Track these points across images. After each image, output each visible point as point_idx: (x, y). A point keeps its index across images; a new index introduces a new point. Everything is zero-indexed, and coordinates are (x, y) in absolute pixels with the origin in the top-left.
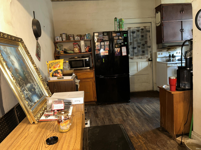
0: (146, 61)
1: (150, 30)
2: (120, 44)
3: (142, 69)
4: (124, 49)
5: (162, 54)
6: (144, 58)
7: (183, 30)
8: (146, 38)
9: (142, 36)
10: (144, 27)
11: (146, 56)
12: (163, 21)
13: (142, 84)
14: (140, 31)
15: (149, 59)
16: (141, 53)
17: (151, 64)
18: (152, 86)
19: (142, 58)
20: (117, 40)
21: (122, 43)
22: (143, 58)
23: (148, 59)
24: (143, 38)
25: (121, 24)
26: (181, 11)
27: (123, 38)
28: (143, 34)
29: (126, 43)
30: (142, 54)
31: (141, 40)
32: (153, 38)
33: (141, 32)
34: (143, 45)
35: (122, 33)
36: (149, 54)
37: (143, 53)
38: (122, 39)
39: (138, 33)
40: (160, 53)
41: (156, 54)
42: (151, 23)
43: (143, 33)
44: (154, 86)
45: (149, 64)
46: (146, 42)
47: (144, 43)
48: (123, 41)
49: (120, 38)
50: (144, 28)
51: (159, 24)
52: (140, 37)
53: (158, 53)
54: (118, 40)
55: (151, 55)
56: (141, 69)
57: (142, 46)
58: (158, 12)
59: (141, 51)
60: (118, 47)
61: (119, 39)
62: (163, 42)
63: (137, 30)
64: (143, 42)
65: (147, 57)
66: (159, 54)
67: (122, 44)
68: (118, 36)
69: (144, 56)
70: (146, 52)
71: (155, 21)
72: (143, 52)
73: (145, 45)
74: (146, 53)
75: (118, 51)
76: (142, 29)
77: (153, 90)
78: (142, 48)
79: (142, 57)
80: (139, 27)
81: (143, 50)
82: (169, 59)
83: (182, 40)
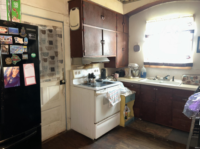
0: (56, 85)
1: (61, 35)
2: (20, 55)
3: (50, 98)
4: (29, 70)
5: (79, 73)
6: (54, 80)
7: (104, 42)
8: (56, 47)
9: (51, 43)
10: (53, 27)
11: (57, 76)
12: (83, 23)
13: (50, 124)
14: (47, 32)
15: (61, 81)
16: (49, 71)
17: (63, 88)
18: (65, 124)
19: (50, 80)
20: (9, 45)
21: (24, 53)
22: (52, 80)
23: (59, 81)
24: (51, 46)
25: (17, 7)
26: (102, 16)
27: (26, 43)
28: (51, 39)
29: (33, 55)
30: (50, 74)
31: (48, 50)
32: (66, 48)
33: (48, 34)
34: (53, 58)
35: (23, 28)
36: (62, 72)
37: (53, 72)
38: (23, 45)
39: (43, 35)
40: (78, 71)
41: (71, 73)
42: (63, 22)
43: (52, 37)
44: (68, 122)
45: (60, 89)
46: (56, 53)
47: (54, 55)
48: (26, 51)
49: (19, 40)
50: (52, 29)
51: (77, 28)
52: (47, 44)
53: (74, 71)
54: (12, 47)
55: (64, 74)
56: (48, 100)
57: (50, 60)
58: (75, 9)
59: (48, 68)
60: (12, 65)
61: (14, 43)
62: (84, 56)
63: (42, 30)
64: (51, 53)
65: (58, 78)
66: (76, 73)
67: (25, 57)
68: (14, 36)
69: (54, 77)
70: (56, 69)
71: (68, 22)
72: (53, 69)
73: (56, 58)
74: (56, 72)
75: (14, 75)
76: (50, 31)
77: (66, 130)
78: (51, 63)
79: (51, 78)
80: (45, 26)
81: (53, 66)
82: (88, 80)
83: (103, 54)
